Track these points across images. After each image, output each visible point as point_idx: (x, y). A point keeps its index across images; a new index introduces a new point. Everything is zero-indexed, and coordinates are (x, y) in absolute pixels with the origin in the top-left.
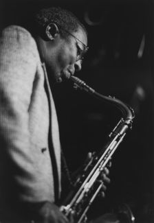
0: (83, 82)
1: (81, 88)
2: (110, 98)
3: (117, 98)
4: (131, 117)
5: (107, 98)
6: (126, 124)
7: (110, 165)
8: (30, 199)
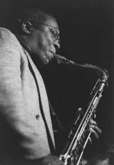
0: (63, 58)
1: (63, 62)
2: (86, 66)
3: (92, 64)
4: (106, 77)
5: (84, 66)
6: (103, 82)
7: (95, 116)
8: (32, 157)
